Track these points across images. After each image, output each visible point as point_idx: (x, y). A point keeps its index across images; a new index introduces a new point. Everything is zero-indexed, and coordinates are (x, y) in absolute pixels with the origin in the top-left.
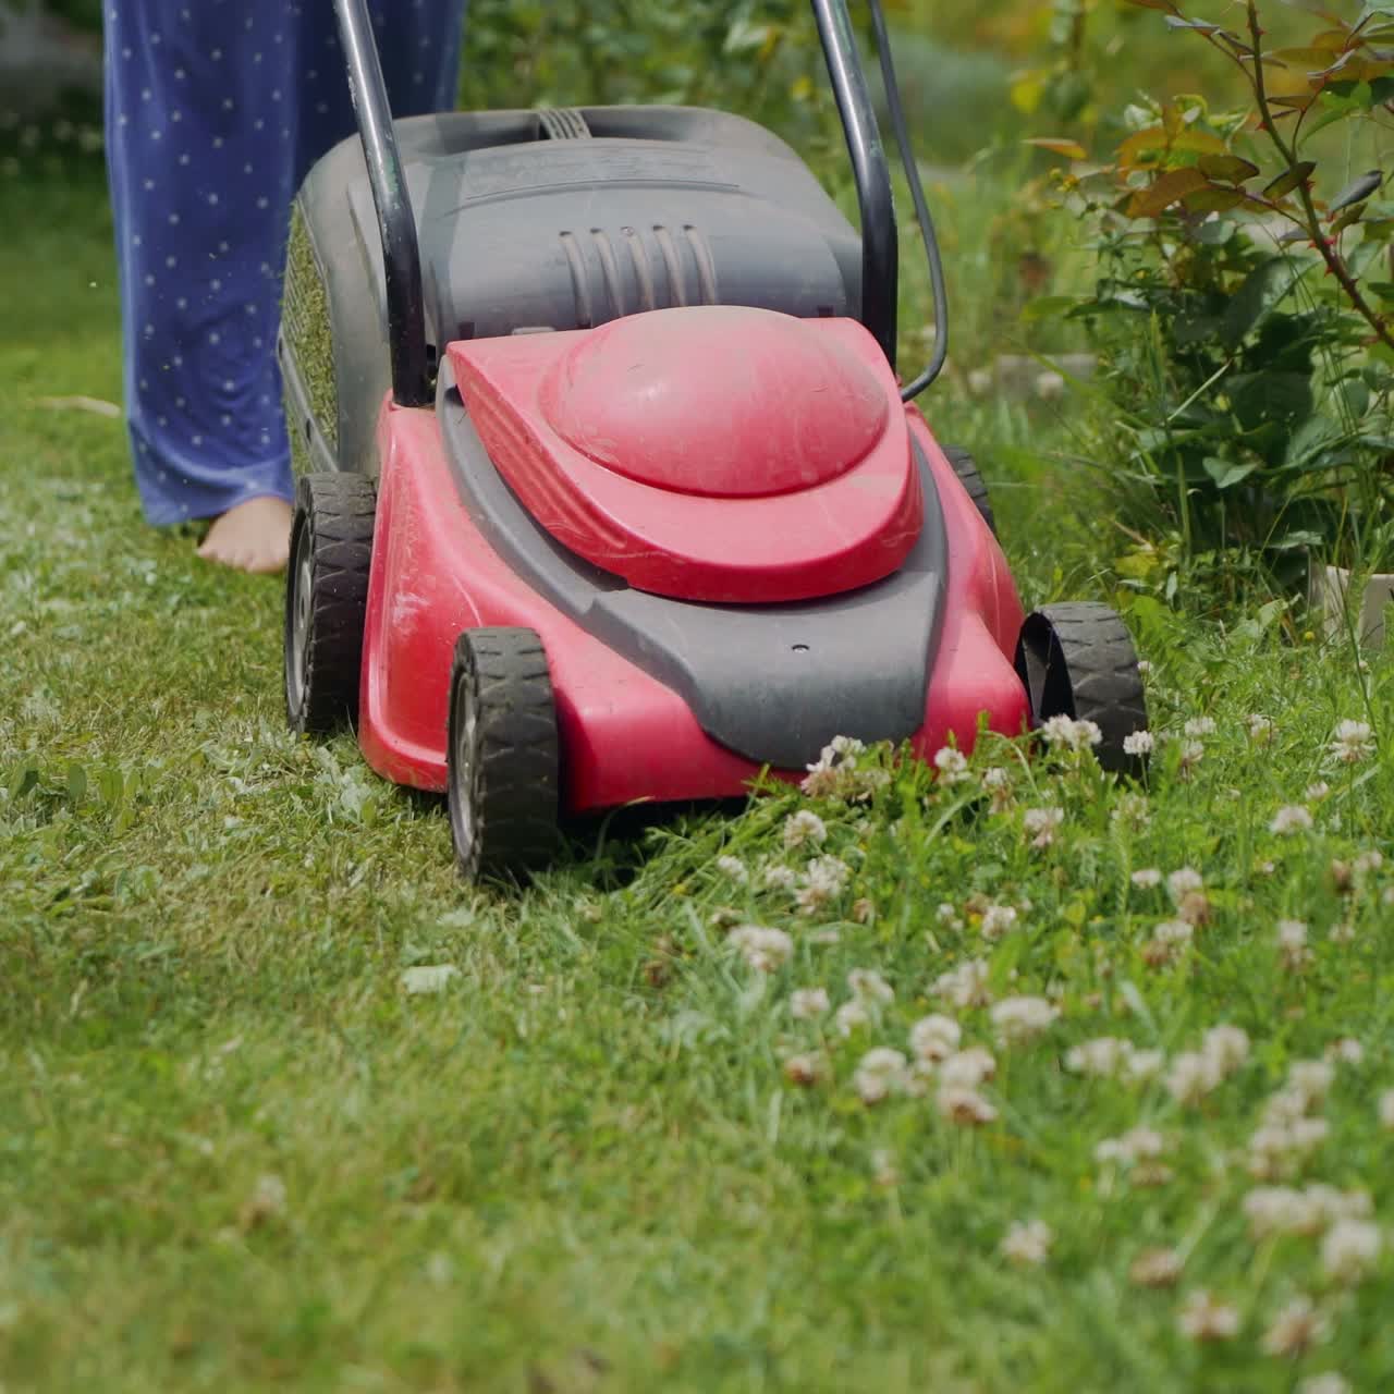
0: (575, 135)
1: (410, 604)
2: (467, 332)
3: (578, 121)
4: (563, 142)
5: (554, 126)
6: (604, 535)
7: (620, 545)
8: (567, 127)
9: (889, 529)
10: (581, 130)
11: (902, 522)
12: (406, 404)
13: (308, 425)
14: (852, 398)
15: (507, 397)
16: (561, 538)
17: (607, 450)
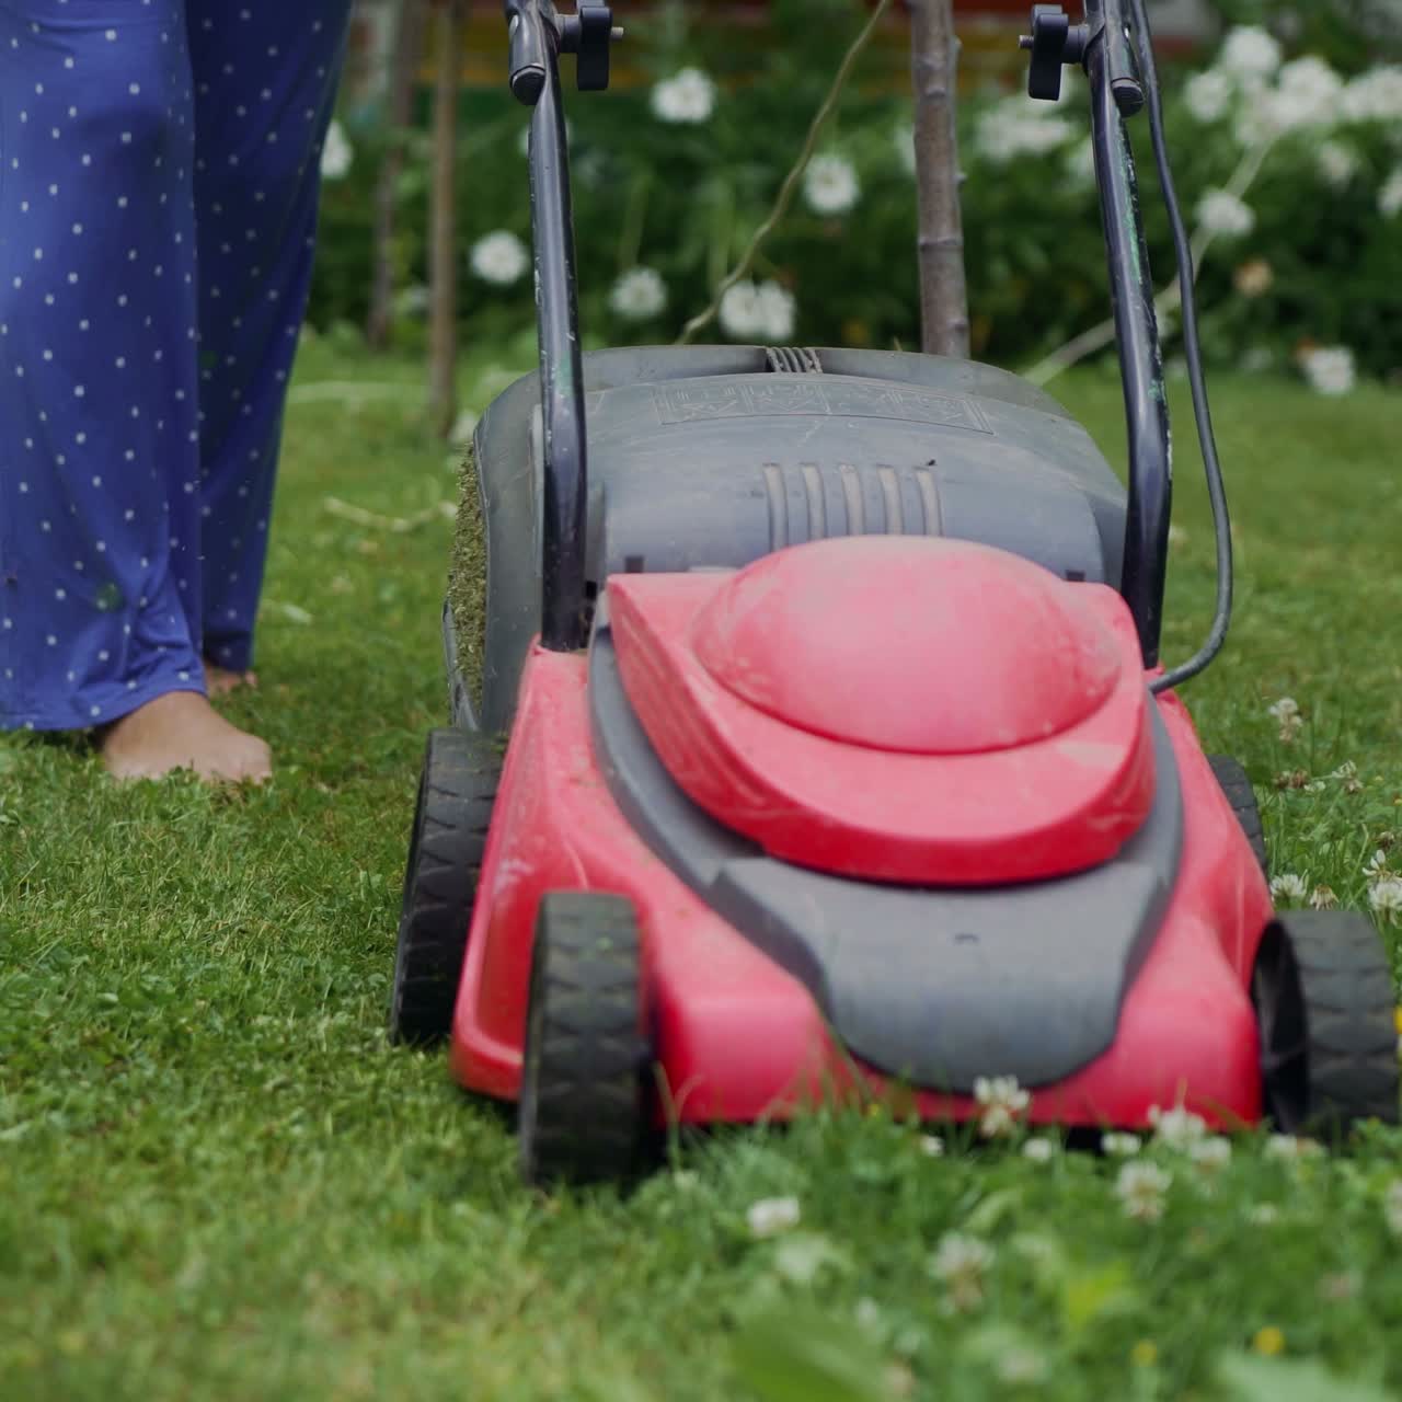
0: (803, 370)
1: (513, 872)
2: (634, 565)
3: (811, 359)
4: (788, 376)
5: (780, 361)
6: (742, 789)
7: (758, 800)
8: (795, 361)
9: (1101, 807)
10: (813, 366)
11: (1118, 802)
12: (554, 649)
13: (458, 690)
14: (1074, 650)
15: (656, 628)
16: (694, 794)
17: (759, 688)
